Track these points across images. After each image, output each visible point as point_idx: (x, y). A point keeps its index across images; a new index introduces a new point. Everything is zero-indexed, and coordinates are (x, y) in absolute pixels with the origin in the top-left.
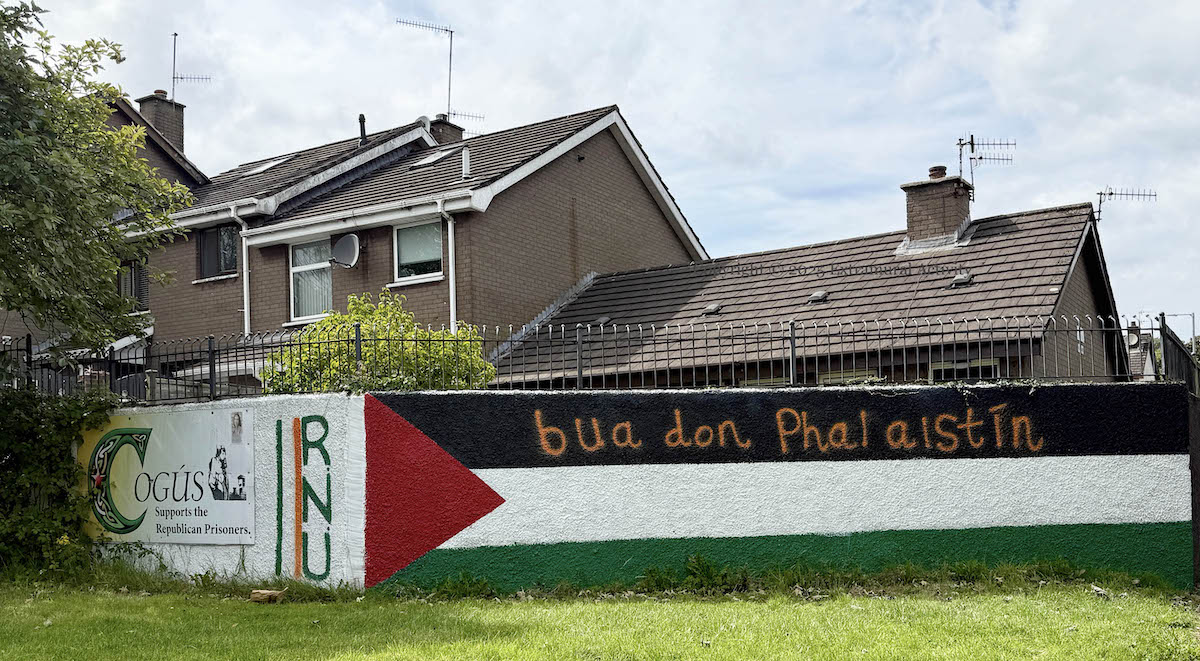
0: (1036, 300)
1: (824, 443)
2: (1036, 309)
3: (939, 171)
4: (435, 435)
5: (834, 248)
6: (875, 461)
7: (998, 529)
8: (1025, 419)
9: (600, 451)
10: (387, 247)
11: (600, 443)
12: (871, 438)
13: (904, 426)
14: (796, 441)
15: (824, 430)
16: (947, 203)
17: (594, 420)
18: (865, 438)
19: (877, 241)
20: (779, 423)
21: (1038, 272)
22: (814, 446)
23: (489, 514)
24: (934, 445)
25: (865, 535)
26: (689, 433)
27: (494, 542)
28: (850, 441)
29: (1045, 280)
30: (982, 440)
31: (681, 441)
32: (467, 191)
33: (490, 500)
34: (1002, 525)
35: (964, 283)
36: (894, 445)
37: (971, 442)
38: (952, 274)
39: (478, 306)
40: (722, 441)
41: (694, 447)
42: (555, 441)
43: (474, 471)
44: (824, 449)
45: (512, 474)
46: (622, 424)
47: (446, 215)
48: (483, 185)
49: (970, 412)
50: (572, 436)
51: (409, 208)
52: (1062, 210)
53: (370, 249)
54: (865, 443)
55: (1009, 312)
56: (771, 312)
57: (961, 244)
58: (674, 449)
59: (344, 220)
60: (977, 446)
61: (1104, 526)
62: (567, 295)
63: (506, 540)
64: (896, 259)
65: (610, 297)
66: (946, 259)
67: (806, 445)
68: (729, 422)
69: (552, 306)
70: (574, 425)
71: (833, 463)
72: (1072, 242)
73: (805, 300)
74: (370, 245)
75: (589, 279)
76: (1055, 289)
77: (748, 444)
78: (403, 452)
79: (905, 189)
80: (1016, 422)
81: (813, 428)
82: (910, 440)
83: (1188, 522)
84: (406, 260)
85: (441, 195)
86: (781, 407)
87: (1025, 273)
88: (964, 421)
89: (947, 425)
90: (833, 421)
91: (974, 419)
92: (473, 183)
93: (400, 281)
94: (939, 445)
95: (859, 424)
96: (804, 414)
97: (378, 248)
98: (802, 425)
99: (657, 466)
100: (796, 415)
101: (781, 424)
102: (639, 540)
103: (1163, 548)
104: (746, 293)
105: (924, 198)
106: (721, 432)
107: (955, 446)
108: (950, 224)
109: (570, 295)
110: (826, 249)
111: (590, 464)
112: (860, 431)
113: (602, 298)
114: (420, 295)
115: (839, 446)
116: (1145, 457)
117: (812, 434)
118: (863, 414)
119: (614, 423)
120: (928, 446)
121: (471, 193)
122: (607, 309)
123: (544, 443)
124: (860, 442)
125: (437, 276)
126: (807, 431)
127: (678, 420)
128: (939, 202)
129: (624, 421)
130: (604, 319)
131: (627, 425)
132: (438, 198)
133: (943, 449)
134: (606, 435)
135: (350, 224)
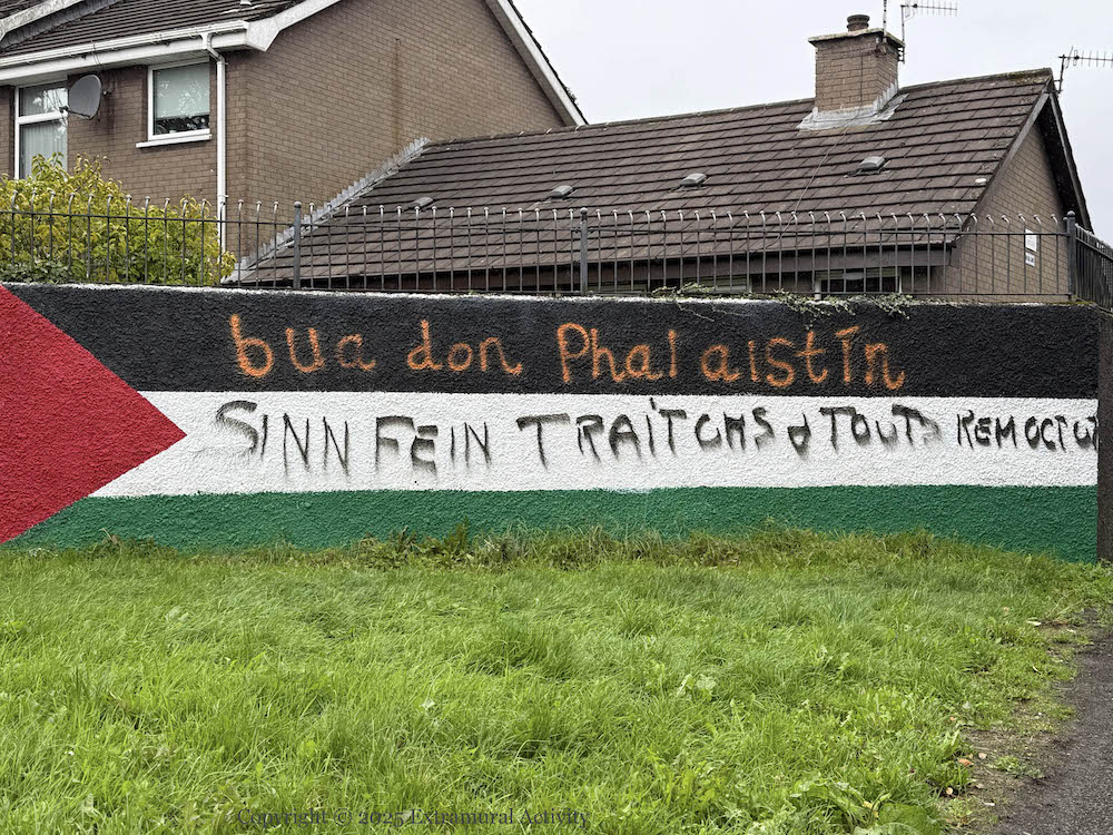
0: (955, 194)
1: (619, 370)
2: (953, 206)
3: (858, 21)
4: (92, 344)
5: (727, 118)
6: (685, 397)
7: (841, 489)
8: (881, 347)
9: (319, 374)
10: (139, 94)
11: (319, 362)
12: (682, 368)
13: (725, 352)
14: (582, 367)
15: (621, 353)
16: (866, 65)
17: (312, 331)
18: (673, 366)
19: (780, 110)
20: (561, 343)
21: (965, 157)
22: (606, 374)
23: (163, 453)
24: (762, 377)
25: (668, 492)
26: (439, 354)
27: (170, 490)
28: (654, 369)
29: (972, 168)
30: (825, 372)
31: (429, 362)
32: (243, 24)
33: (166, 434)
34: (847, 484)
35: (875, 169)
36: (710, 376)
37: (811, 375)
38: (860, 157)
39: (255, 177)
40: (484, 366)
41: (445, 372)
42: (257, 358)
43: (143, 394)
44: (618, 379)
45: (197, 399)
46: (350, 338)
47: (215, 54)
48: (263, 16)
49: (811, 336)
50: (281, 352)
51: (166, 42)
52: (1013, 77)
53: (117, 96)
54: (673, 373)
55: (918, 208)
56: (632, 198)
57: (881, 118)
58: (418, 373)
59: (84, 55)
60: (818, 380)
61: (979, 489)
62: (384, 167)
63: (188, 488)
64: (799, 135)
65: (441, 171)
66: (859, 137)
67: (596, 373)
68: (495, 340)
69: (362, 180)
70: (285, 337)
71: (630, 397)
72: (1017, 118)
73: (676, 184)
74: (117, 90)
75: (417, 147)
76: (981, 180)
77: (518, 369)
78: (45, 366)
79: (814, 43)
80: (871, 351)
81: (606, 351)
82: (731, 370)
83: (1092, 487)
84: (164, 114)
85: (206, 27)
86: (564, 322)
87: (951, 158)
88: (803, 348)
89: (781, 353)
90: (631, 342)
91: (816, 346)
92: (252, 13)
93: (155, 139)
94: (769, 377)
95: (666, 347)
96: (594, 332)
97: (128, 94)
98: (591, 346)
99: (396, 394)
100: (584, 332)
101: (563, 344)
102: (369, 491)
103: (1057, 520)
104: (607, 172)
105: (838, 56)
106: (483, 354)
107: (790, 379)
108: (869, 91)
109: (389, 167)
110: (718, 119)
111: (303, 389)
112: (667, 357)
113: (429, 172)
114: (178, 159)
115: (638, 375)
116: (1039, 400)
117: (603, 359)
118: (672, 334)
119: (341, 334)
120: (754, 378)
121: (245, 25)
122: (430, 188)
123: (244, 362)
124: (667, 371)
125: (203, 134)
126: (598, 354)
127: (426, 335)
128: (856, 62)
129: (354, 334)
130: (424, 200)
131: (357, 338)
132: (203, 31)
133: (775, 383)
134: (328, 352)
135: (91, 61)
